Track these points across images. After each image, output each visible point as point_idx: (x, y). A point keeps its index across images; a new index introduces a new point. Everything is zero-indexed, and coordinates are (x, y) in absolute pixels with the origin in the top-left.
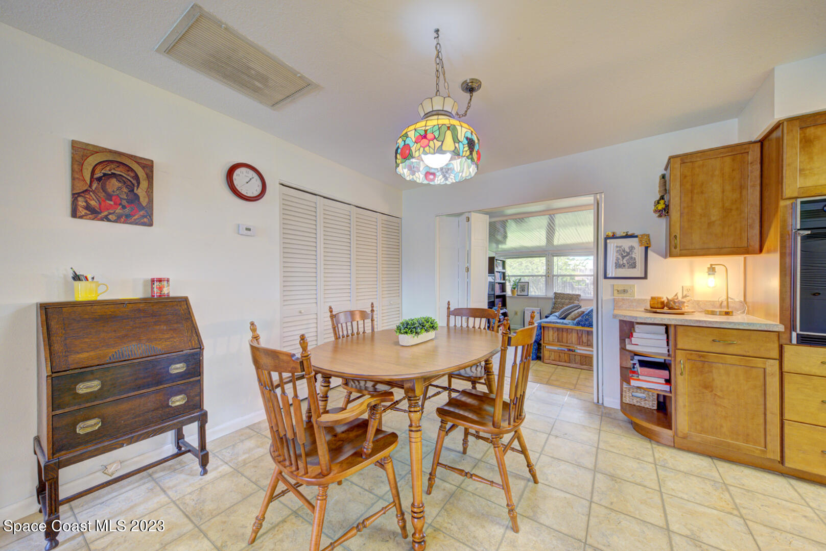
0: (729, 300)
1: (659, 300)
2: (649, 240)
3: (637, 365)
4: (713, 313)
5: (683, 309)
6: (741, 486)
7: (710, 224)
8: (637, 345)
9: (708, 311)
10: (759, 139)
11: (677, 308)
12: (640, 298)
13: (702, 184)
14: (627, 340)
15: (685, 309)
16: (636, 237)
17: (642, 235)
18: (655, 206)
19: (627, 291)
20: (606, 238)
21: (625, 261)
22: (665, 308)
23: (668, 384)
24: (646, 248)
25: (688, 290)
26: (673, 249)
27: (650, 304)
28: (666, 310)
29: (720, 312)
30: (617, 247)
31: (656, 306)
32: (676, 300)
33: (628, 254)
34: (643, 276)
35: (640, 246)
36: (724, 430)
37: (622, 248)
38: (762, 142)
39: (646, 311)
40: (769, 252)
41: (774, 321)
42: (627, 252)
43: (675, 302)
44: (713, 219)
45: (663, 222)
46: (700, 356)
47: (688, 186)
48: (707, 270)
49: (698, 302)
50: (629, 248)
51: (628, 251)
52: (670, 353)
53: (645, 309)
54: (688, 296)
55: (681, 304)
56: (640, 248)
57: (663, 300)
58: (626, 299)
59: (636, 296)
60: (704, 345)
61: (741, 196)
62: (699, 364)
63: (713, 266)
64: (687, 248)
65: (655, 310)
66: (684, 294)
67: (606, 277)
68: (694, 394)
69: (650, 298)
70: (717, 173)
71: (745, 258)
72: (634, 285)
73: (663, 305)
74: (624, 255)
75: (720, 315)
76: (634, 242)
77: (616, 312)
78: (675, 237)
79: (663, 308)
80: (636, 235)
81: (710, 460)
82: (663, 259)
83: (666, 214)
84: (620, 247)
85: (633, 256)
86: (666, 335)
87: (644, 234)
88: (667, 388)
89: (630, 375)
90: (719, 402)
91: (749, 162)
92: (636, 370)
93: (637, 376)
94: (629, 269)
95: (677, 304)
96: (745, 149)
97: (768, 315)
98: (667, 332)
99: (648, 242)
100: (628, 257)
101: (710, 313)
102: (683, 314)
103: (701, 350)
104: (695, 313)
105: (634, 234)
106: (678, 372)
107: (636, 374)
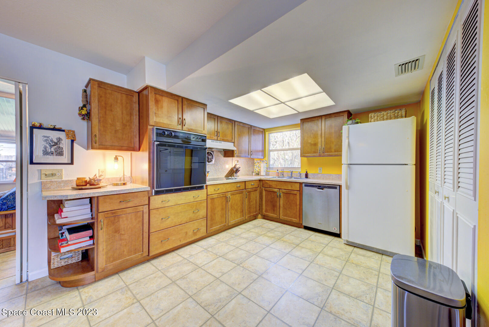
0: (125, 176)
1: (84, 180)
2: (75, 135)
3: (66, 234)
4: (117, 185)
5: (100, 184)
6: (134, 281)
7: (116, 131)
8: (67, 217)
9: (114, 184)
10: (138, 91)
11: (96, 184)
12: (67, 179)
13: (111, 105)
14: (56, 216)
15: (101, 184)
16: (64, 131)
17: (69, 131)
18: (79, 110)
19: (55, 175)
20: (32, 128)
21: (53, 149)
22: (88, 185)
23: (92, 239)
24: (72, 141)
25: (102, 172)
26: (94, 144)
27: (76, 183)
28: (88, 186)
29: (121, 183)
30: (45, 137)
31: (81, 184)
32: (96, 179)
33: (56, 144)
34: (70, 162)
35: (67, 138)
36: (125, 253)
37: (50, 138)
38: (139, 93)
39: (74, 189)
40: (143, 151)
41: (146, 186)
42: (54, 142)
43: (95, 180)
44: (118, 128)
45: (84, 123)
46: (113, 213)
47: (103, 103)
48: (113, 159)
49: (108, 179)
50: (57, 139)
51: (56, 141)
52: (93, 216)
53: (72, 188)
54: (102, 176)
55: (99, 181)
56: (67, 140)
57: (86, 179)
58: (54, 181)
59: (63, 178)
60: (115, 206)
61: (131, 119)
62: (112, 218)
63: (117, 157)
64: (103, 144)
65: (80, 187)
66: (100, 175)
67: (32, 163)
68: (109, 239)
69: (76, 179)
70: (119, 101)
71: (131, 153)
72: (62, 170)
73: (86, 183)
74: (52, 144)
75: (121, 185)
76: (62, 135)
77: (45, 194)
78: (95, 135)
79: (86, 185)
80: (63, 129)
81: (117, 275)
82: (86, 150)
83: (88, 119)
84: (48, 137)
85: (61, 146)
86: (90, 205)
87: (71, 130)
88: (91, 242)
89: (60, 244)
90: (122, 238)
91: (134, 102)
92: (64, 237)
93: (66, 242)
94: (57, 157)
95: (96, 182)
96: (132, 94)
97: (143, 183)
98: (91, 202)
99: (74, 137)
100: (56, 147)
101: (115, 185)
102: (100, 188)
103: (113, 209)
104: (107, 186)
105: (61, 128)
106: (99, 228)
107: (65, 241)
